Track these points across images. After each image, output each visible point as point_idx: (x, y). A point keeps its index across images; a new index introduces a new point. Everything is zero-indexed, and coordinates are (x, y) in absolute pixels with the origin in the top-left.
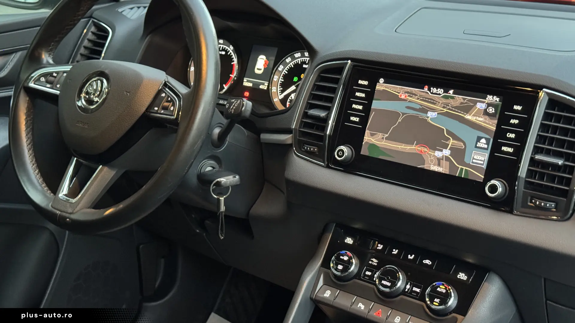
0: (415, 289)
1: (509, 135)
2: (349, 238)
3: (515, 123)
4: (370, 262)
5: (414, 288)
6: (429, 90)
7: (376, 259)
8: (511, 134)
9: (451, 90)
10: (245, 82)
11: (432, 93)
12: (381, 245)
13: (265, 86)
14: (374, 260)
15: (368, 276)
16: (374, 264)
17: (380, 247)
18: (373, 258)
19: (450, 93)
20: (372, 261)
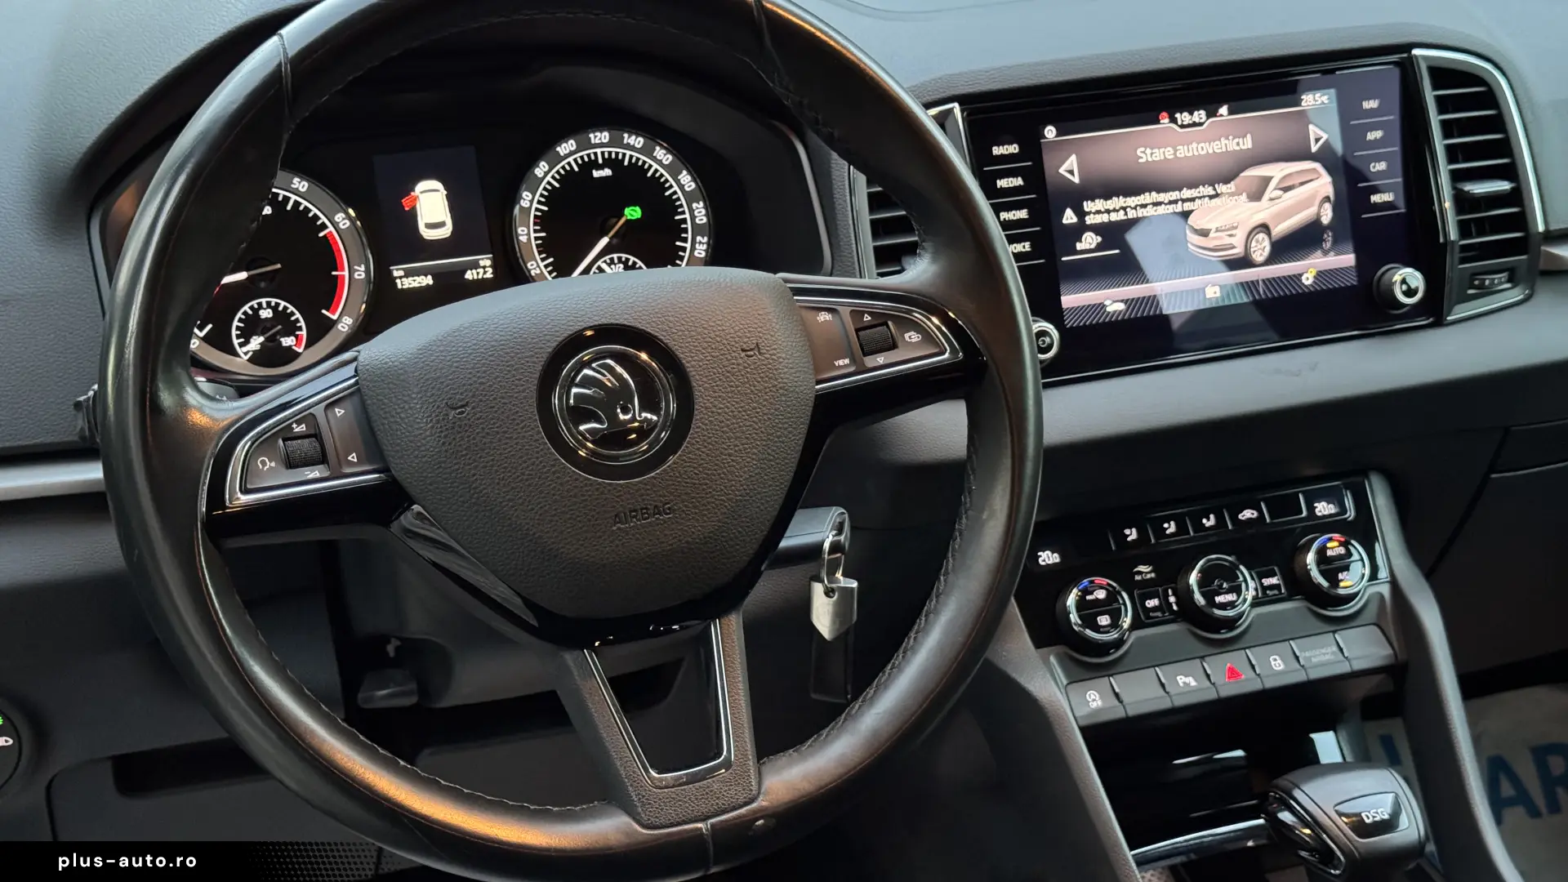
0: (1267, 582)
1: (1374, 167)
2: (1044, 551)
3: (1376, 138)
4: (1138, 578)
5: (1263, 580)
6: (1173, 120)
7: (1145, 565)
8: (1377, 164)
9: (1221, 107)
10: (401, 278)
11: (1182, 126)
12: (1131, 528)
13: (484, 267)
14: (1142, 568)
15: (1155, 609)
16: (1149, 576)
17: (1132, 534)
18: (1136, 567)
19: (1221, 115)
20: (1140, 573)
